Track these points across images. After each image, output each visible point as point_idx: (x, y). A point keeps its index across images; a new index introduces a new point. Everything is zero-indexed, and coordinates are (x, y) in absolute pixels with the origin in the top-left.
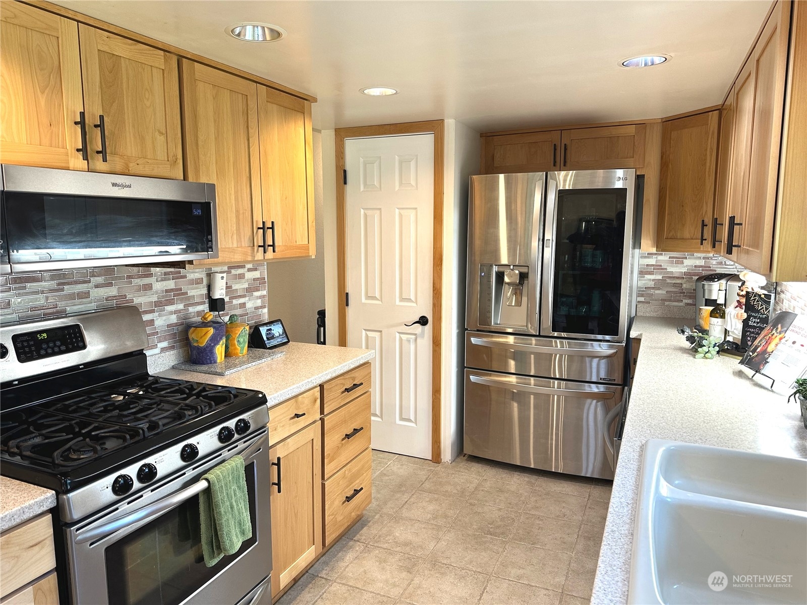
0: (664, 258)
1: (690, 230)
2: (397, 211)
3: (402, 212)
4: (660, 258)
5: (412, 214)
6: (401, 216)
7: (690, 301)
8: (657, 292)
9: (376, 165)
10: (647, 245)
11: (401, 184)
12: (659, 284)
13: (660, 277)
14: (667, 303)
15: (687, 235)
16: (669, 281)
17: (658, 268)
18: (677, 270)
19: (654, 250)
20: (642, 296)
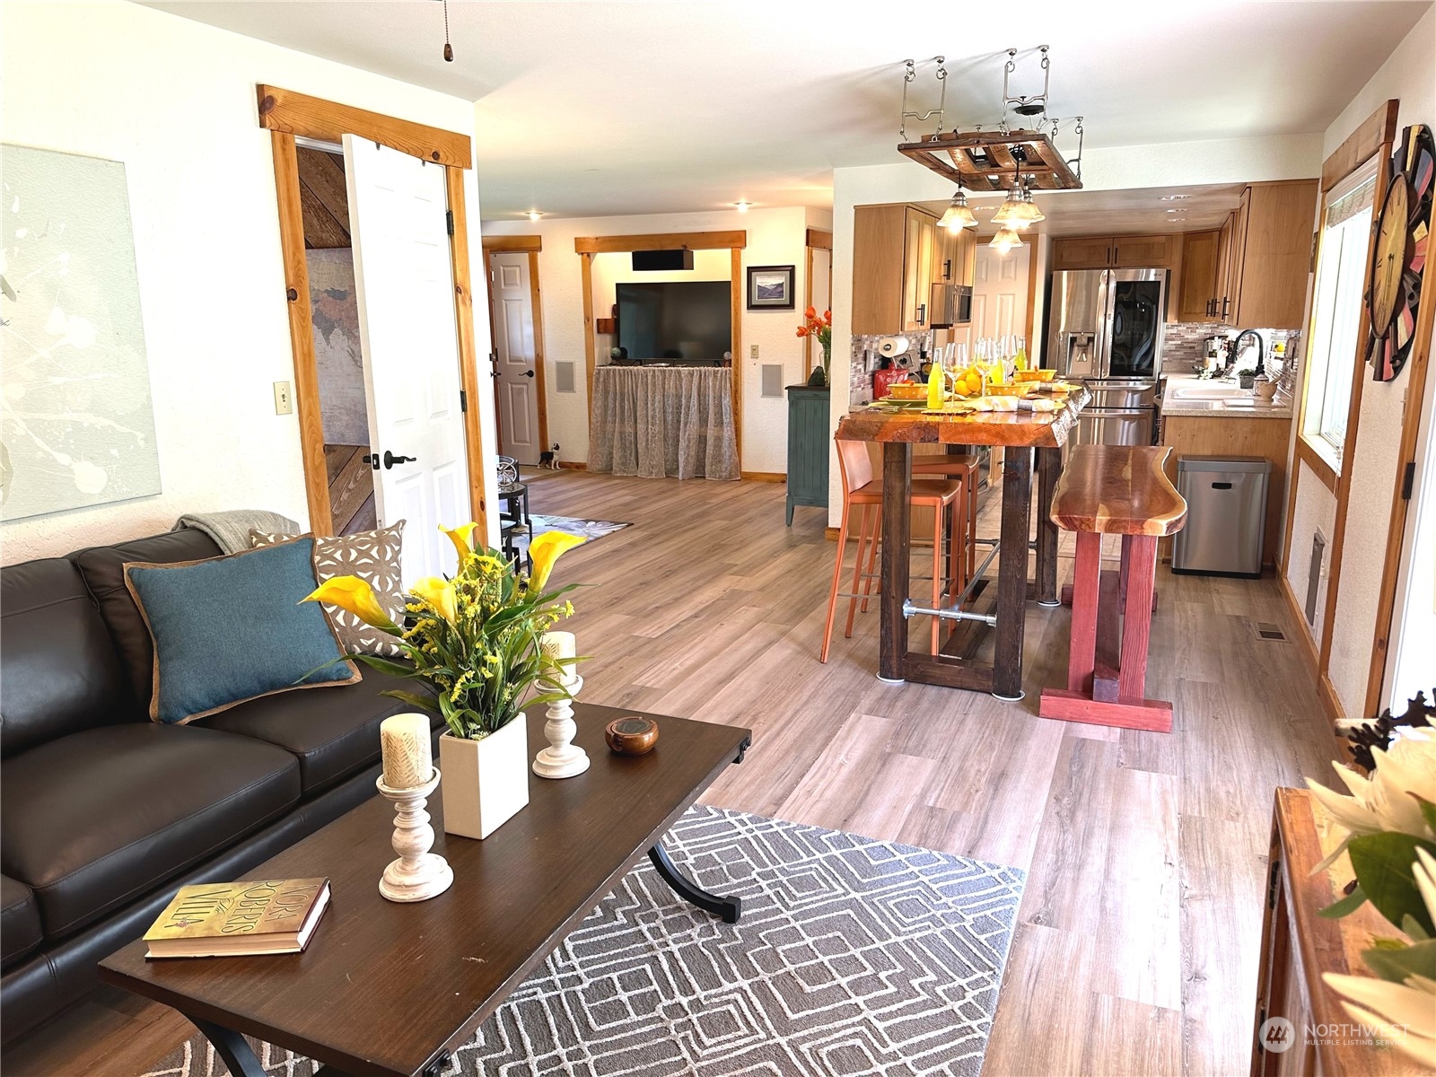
0: (1183, 328)
1: (1200, 307)
2: (999, 296)
3: (1003, 297)
4: (1180, 328)
5: (1011, 298)
6: (1002, 299)
7: (1200, 359)
8: (1177, 353)
9: (985, 263)
10: (1172, 320)
11: (1003, 276)
12: (1179, 347)
13: (1179, 342)
14: (1184, 361)
15: (1198, 311)
16: (1185, 345)
17: (1178, 335)
18: (1191, 337)
19: (1176, 322)
20: (1166, 356)
